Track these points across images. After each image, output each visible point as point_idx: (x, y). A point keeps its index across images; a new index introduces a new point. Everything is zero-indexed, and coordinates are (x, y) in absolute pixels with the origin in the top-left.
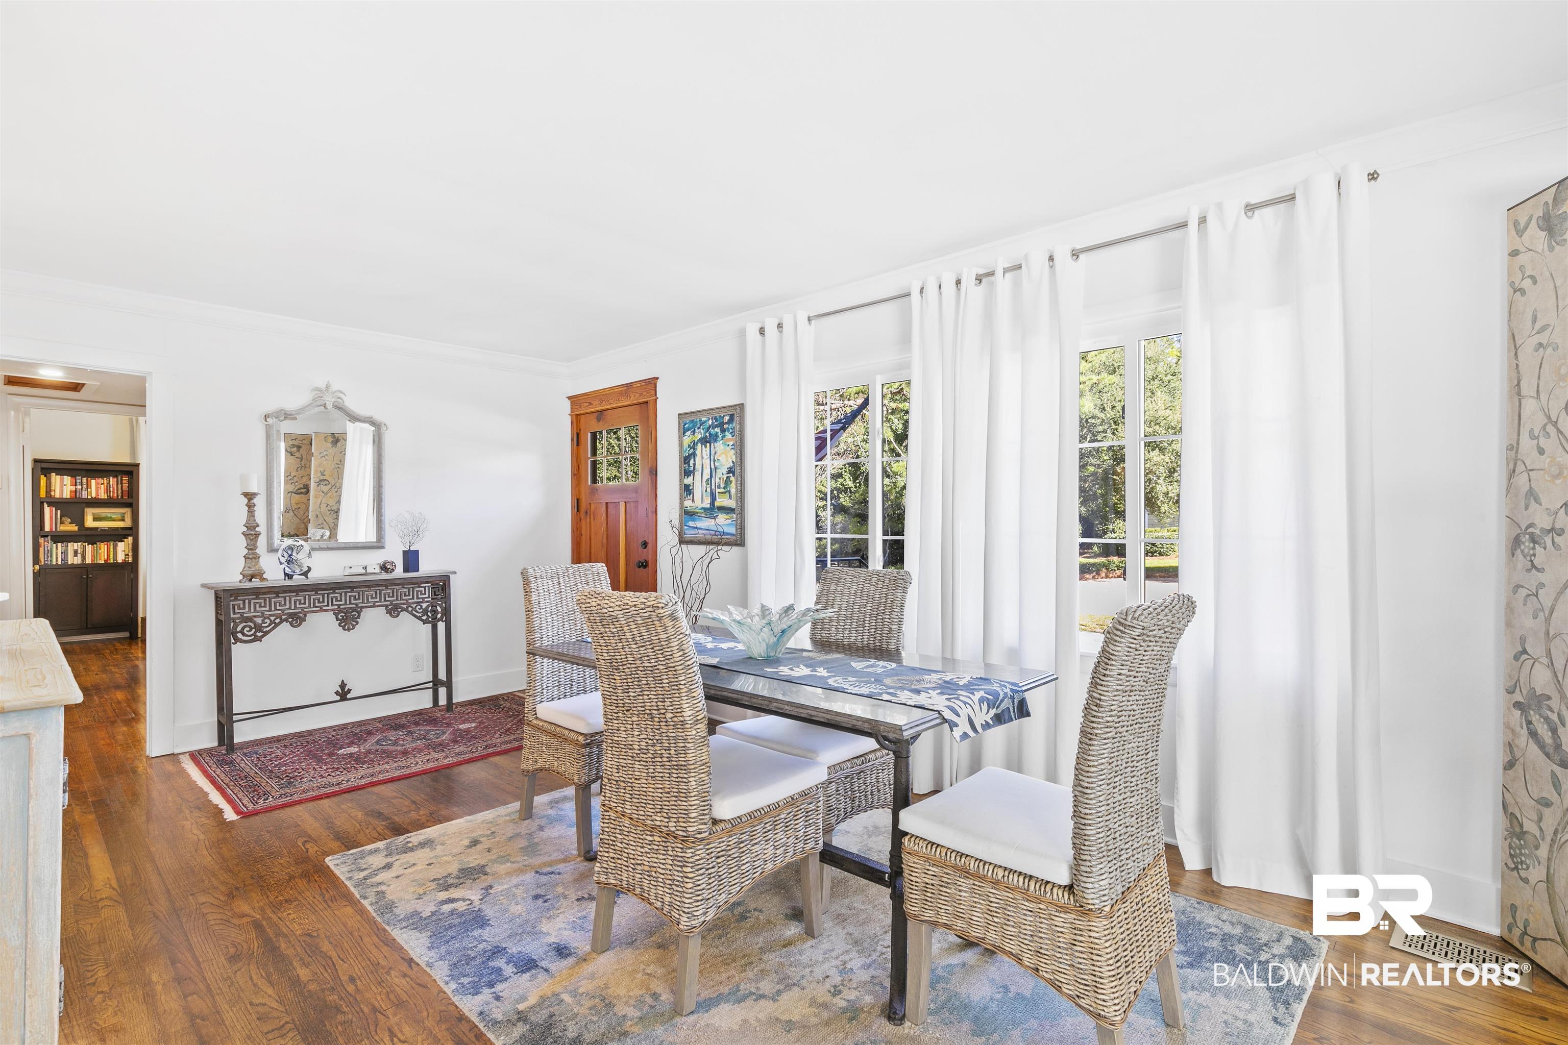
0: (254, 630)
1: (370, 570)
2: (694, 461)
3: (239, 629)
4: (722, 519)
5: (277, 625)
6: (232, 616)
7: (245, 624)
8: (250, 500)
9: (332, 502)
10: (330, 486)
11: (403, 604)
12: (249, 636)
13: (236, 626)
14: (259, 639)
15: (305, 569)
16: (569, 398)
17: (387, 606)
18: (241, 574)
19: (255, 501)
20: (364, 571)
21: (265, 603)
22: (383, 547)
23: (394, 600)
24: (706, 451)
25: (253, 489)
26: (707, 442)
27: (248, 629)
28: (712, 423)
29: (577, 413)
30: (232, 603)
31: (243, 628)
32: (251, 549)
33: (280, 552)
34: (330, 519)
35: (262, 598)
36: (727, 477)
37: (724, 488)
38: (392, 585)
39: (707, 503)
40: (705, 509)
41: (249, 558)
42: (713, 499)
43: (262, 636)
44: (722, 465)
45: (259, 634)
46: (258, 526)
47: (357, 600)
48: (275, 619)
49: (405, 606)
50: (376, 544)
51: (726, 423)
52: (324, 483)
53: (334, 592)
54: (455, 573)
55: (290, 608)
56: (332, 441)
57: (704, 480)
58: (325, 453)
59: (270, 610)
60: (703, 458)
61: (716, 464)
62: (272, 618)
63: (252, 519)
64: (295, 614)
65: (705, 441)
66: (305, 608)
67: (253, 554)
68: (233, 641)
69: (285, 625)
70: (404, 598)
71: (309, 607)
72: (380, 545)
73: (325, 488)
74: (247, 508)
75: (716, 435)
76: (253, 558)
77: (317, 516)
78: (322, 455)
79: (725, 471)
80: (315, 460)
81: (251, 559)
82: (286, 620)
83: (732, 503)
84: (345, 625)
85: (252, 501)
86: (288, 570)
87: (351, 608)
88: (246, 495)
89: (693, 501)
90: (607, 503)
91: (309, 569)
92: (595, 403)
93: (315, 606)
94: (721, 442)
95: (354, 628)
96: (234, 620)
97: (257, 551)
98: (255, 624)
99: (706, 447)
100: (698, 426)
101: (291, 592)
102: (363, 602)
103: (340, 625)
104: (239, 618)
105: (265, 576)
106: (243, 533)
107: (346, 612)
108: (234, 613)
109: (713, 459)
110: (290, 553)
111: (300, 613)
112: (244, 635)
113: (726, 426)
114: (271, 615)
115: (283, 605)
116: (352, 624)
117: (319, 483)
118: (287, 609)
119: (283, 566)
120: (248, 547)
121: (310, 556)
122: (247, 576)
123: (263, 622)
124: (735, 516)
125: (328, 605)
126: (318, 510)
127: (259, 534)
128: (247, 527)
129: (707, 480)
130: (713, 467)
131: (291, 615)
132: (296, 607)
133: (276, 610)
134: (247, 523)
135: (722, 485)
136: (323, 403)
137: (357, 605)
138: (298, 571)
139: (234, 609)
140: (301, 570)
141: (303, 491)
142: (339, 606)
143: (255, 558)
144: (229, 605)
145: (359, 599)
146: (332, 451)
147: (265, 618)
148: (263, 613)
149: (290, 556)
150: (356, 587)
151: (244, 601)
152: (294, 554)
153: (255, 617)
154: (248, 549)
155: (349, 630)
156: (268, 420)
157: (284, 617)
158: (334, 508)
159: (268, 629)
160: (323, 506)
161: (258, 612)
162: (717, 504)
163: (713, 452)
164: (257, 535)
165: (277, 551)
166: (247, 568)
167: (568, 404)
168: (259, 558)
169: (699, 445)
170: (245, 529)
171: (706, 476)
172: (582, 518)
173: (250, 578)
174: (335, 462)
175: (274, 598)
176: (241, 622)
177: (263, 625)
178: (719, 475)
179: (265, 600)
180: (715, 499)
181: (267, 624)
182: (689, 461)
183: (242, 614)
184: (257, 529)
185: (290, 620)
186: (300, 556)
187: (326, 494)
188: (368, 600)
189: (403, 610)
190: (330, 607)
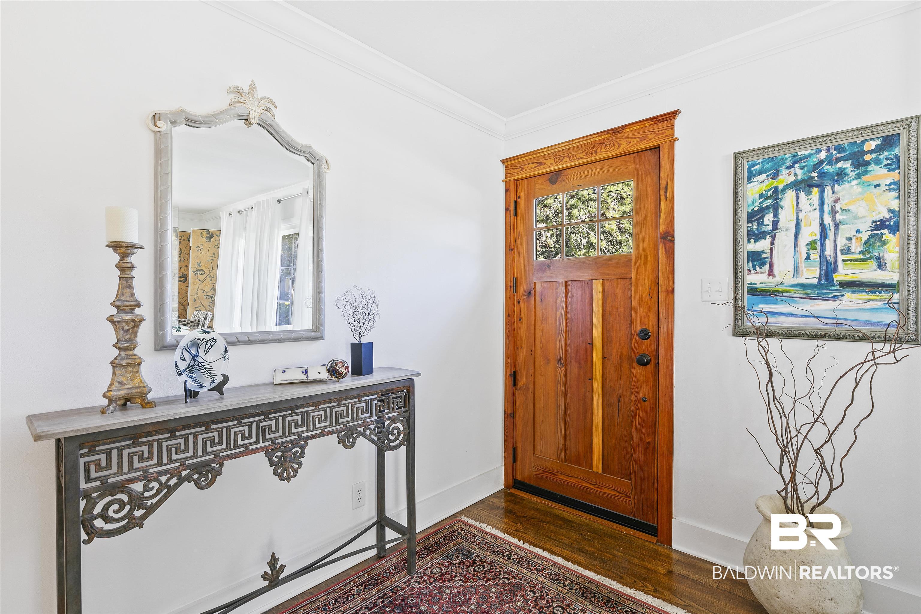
0: (128, 508)
1: (313, 375)
2: (776, 215)
3: (97, 510)
5: (171, 490)
6: (83, 486)
7: (109, 498)
8: (124, 256)
9: (208, 289)
10: (205, 275)
11: (360, 426)
12: (117, 520)
13: (92, 504)
14: (139, 523)
15: (219, 379)
16: (503, 161)
17: (339, 432)
18: (104, 396)
19: (133, 259)
20: (303, 377)
21: (150, 452)
22: (322, 338)
23: (349, 422)
24: (810, 199)
25: (133, 237)
26: (813, 186)
27: (116, 507)
28: (829, 155)
29: (517, 177)
30: (82, 461)
31: (106, 508)
32: (126, 349)
33: (179, 351)
34: (206, 303)
35: (144, 444)
36: (873, 236)
37: (862, 252)
38: (346, 398)
40: (805, 286)
41: (121, 366)
42: (829, 269)
43: (144, 517)
44: (857, 218)
45: (138, 513)
46: (138, 305)
47: (299, 426)
48: (169, 480)
49: (361, 429)
50: (313, 334)
51: (871, 152)
52: (200, 273)
53: (267, 418)
54: (420, 374)
55: (195, 455)
56: (207, 237)
57: (803, 241)
58: (201, 247)
59: (160, 463)
60: (799, 211)
61: (839, 217)
62: (163, 479)
63: (128, 291)
64: (206, 464)
65: (805, 185)
66: (222, 451)
67: (128, 357)
68: (84, 536)
69: (188, 487)
70: (361, 416)
71: (228, 448)
72: (318, 334)
73: (201, 277)
74: (118, 272)
75: (841, 172)
76: (128, 364)
77: (195, 300)
78: (198, 248)
79: (867, 226)
80: (192, 253)
81: (125, 367)
82: (189, 478)
83: (888, 275)
84: (283, 472)
85: (128, 260)
86: (192, 385)
87: (292, 441)
88: (116, 246)
89: (771, 273)
90: (566, 282)
91: (226, 378)
92: (548, 162)
93: (237, 446)
94: (856, 182)
95: (296, 472)
96: (87, 495)
97: (137, 351)
98: (130, 496)
99: (810, 194)
100: (789, 164)
101: (197, 425)
102: (308, 430)
103: (275, 473)
104: (96, 489)
105: (150, 396)
106: (110, 319)
107: (284, 448)
108: (88, 479)
109: (829, 209)
110: (194, 351)
111: (212, 461)
112: (107, 519)
113: (869, 157)
114: (161, 473)
115: (183, 452)
116: (292, 468)
117: (196, 273)
118: (191, 458)
119: (184, 377)
120: (120, 345)
121: (226, 356)
122: (116, 400)
123: (146, 488)
124: (895, 296)
125: (257, 442)
126: (196, 295)
127: (141, 321)
128: (118, 307)
129: (811, 245)
131: (196, 468)
132: (205, 452)
133: (170, 461)
134: (118, 298)
135: (857, 247)
136: (245, 112)
137: (299, 435)
138: (207, 384)
139: (87, 471)
140: (213, 382)
141: (183, 279)
142: (273, 441)
143: (133, 365)
144: (76, 467)
145: (302, 425)
146: (207, 245)
147: (149, 481)
148: (145, 471)
149: (194, 357)
150: (299, 407)
151: (109, 453)
152: (201, 353)
153: (131, 481)
154: (120, 349)
155: (288, 479)
156: (158, 123)
157: (184, 473)
158: (210, 294)
159: (154, 501)
160: (200, 292)
161: (137, 470)
162: (838, 277)
163: (829, 200)
164: (137, 322)
165: (173, 347)
166: (116, 385)
167: (501, 169)
168: (139, 364)
169: (790, 195)
170: (114, 311)
172: (522, 300)
173: (122, 402)
174: (209, 255)
175: (167, 439)
176: (101, 497)
177: (147, 494)
178: (847, 231)
179: (150, 446)
180: (835, 270)
181: (154, 491)
183: (104, 480)
184: (137, 311)
185: (196, 476)
186: (210, 357)
187: (203, 281)
188: (314, 425)
189: (360, 434)
190: (261, 444)
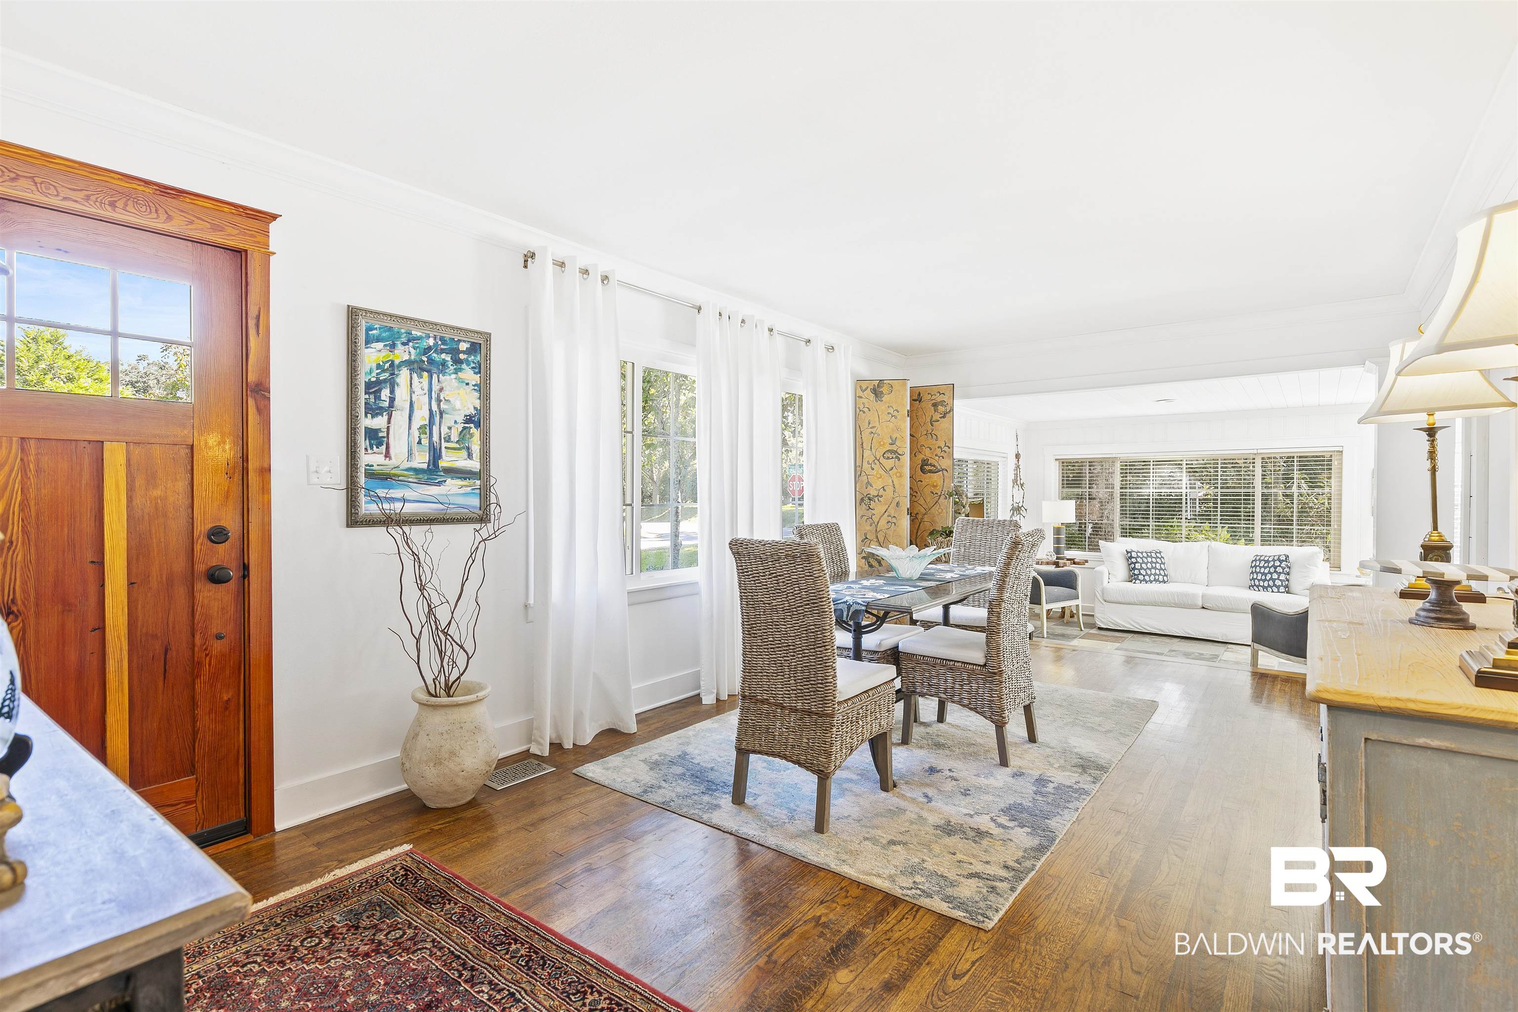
2: (392, 391)
4: (452, 485)
24: (421, 383)
26: (423, 370)
28: (436, 344)
36: (464, 428)
37: (457, 442)
39: (421, 460)
40: (417, 471)
42: (435, 455)
44: (454, 409)
51: (463, 352)
57: (416, 425)
60: (412, 392)
61: (443, 406)
65: (415, 366)
75: (444, 364)
79: (460, 419)
83: (474, 465)
89: (387, 455)
90: (23, 440)
94: (454, 376)
99: (421, 377)
100: (404, 340)
109: (435, 396)
113: (462, 356)
124: (478, 482)
129: (422, 428)
130: (435, 408)
135: (455, 437)
162: (442, 464)
163: (436, 387)
169: (404, 373)
171: (421, 417)
178: (448, 420)
180: (440, 457)
182: (380, 391)
